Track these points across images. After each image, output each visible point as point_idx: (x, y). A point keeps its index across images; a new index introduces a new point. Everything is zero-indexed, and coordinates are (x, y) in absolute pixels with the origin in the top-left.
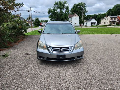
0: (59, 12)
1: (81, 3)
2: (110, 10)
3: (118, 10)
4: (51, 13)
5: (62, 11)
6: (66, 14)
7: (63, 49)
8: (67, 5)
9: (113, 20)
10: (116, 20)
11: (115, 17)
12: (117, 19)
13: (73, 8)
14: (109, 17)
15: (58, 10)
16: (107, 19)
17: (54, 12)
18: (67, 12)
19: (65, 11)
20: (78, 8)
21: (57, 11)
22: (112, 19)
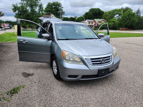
0: (29, 11)
1: (56, 2)
2: (87, 14)
3: (93, 14)
4: (17, 12)
5: (34, 10)
6: (40, 15)
7: (106, 60)
8: (40, 3)
9: (91, 24)
10: (93, 25)
11: (92, 21)
12: (94, 23)
13: (47, 7)
14: (87, 21)
15: (29, 8)
16: (85, 23)
17: (23, 9)
18: (41, 12)
19: (38, 10)
20: (54, 8)
21: (27, 9)
22: (89, 22)
